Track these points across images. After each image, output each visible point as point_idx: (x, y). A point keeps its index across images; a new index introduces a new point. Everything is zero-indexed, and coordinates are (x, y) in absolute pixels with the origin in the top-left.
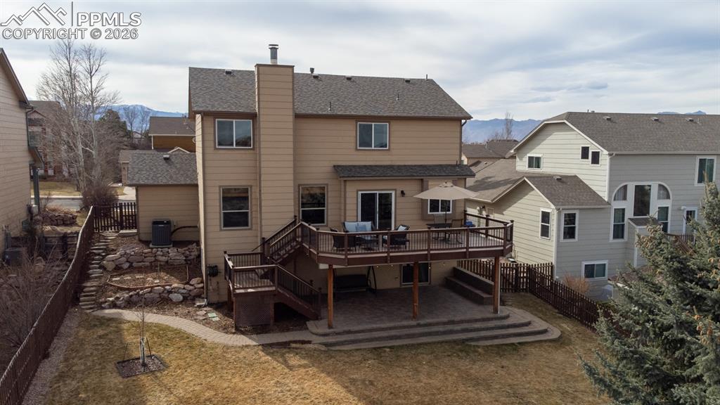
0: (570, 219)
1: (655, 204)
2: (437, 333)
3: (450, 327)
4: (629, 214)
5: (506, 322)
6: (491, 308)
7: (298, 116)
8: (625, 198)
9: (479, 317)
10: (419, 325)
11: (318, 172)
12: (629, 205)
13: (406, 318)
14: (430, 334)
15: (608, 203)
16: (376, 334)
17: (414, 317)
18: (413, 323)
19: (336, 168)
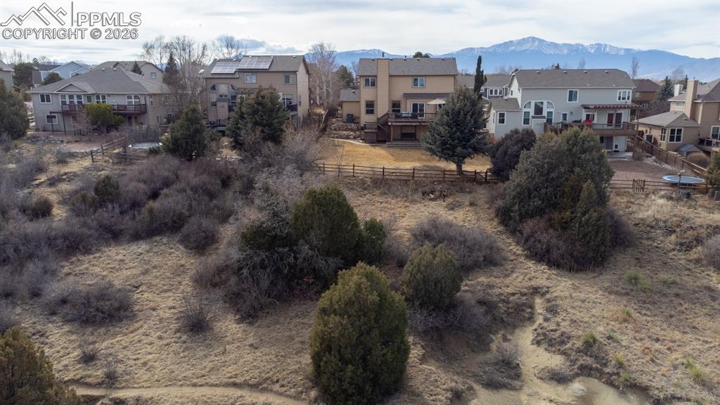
0: (502, 115)
1: (545, 110)
4: (532, 114)
7: (390, 76)
8: (529, 107)
11: (398, 96)
12: (532, 111)
15: (521, 109)
19: (404, 94)
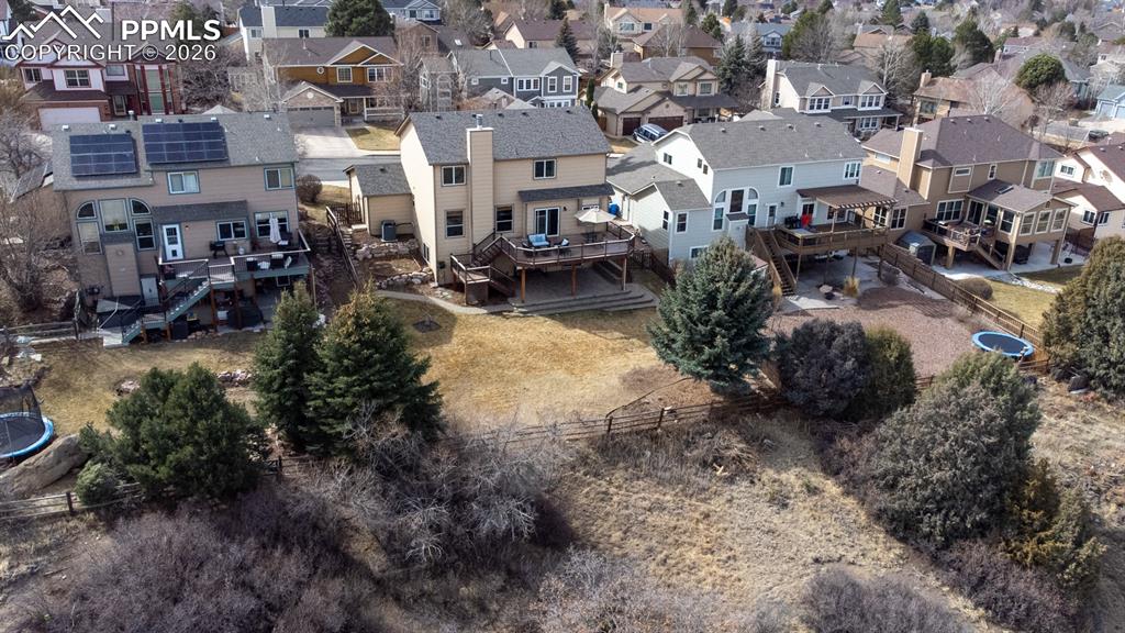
0: (682, 218)
1: (746, 203)
2: (586, 305)
3: (593, 300)
4: (727, 211)
5: (630, 295)
6: (620, 287)
7: (495, 160)
8: (724, 200)
9: (611, 293)
10: (575, 300)
11: (508, 198)
12: (726, 206)
13: (568, 295)
14: (583, 305)
15: (711, 206)
16: (551, 306)
17: (572, 294)
18: (572, 298)
19: (520, 192)
